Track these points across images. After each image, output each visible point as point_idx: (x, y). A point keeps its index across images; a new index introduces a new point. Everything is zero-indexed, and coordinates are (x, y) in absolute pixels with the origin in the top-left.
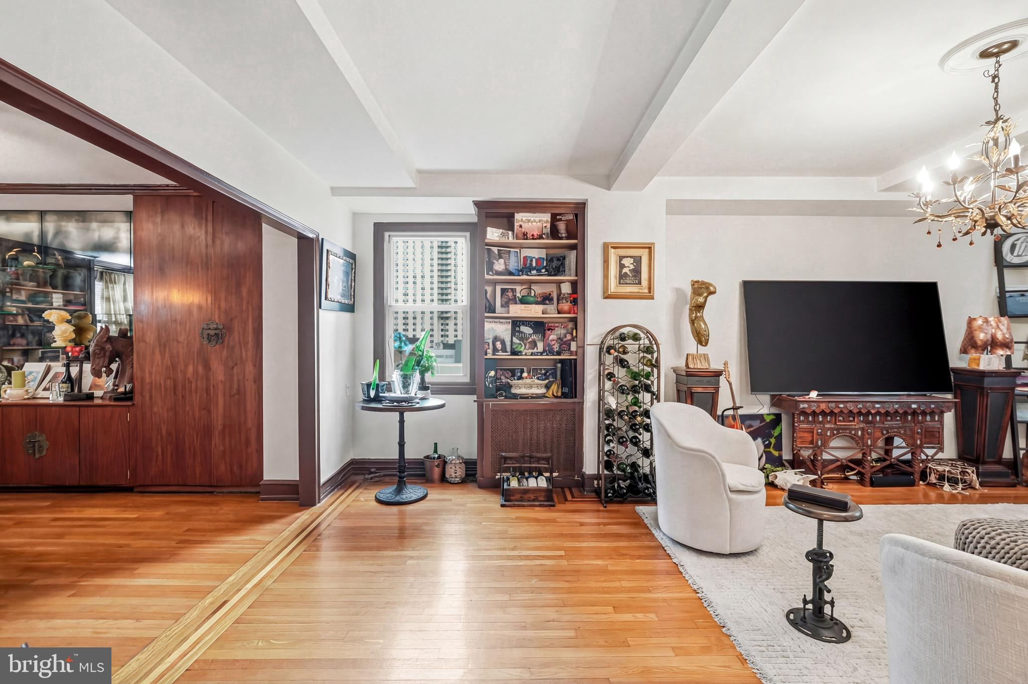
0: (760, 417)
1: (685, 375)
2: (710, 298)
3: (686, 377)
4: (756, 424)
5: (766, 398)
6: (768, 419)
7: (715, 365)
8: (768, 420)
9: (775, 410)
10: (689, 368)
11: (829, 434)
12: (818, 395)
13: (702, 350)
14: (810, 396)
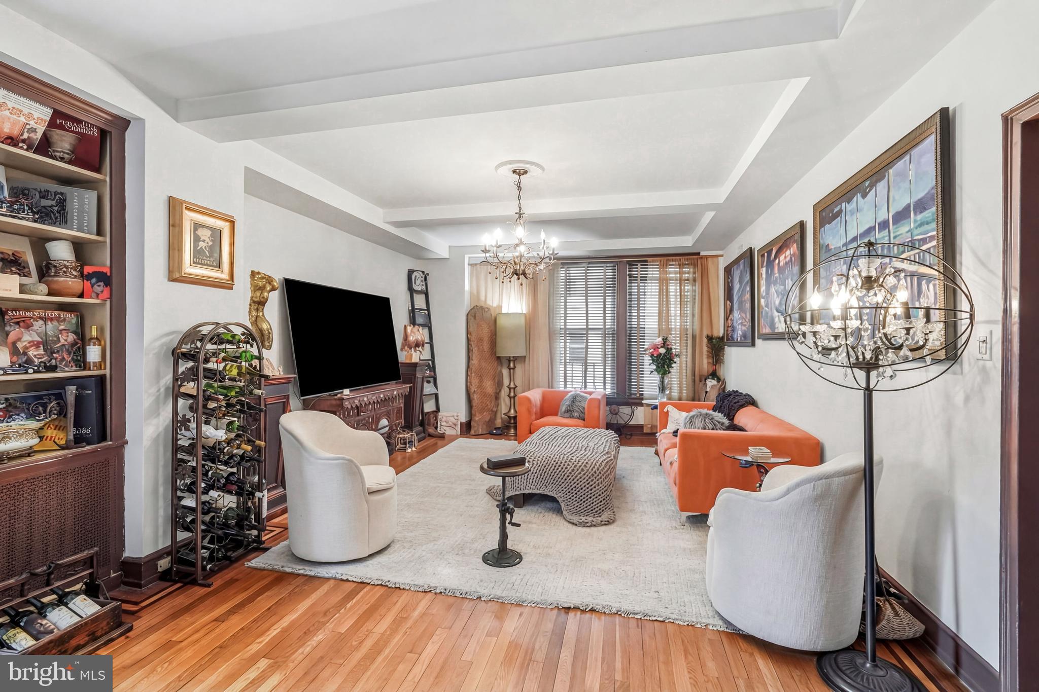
12: (349, 391)
14: (345, 393)
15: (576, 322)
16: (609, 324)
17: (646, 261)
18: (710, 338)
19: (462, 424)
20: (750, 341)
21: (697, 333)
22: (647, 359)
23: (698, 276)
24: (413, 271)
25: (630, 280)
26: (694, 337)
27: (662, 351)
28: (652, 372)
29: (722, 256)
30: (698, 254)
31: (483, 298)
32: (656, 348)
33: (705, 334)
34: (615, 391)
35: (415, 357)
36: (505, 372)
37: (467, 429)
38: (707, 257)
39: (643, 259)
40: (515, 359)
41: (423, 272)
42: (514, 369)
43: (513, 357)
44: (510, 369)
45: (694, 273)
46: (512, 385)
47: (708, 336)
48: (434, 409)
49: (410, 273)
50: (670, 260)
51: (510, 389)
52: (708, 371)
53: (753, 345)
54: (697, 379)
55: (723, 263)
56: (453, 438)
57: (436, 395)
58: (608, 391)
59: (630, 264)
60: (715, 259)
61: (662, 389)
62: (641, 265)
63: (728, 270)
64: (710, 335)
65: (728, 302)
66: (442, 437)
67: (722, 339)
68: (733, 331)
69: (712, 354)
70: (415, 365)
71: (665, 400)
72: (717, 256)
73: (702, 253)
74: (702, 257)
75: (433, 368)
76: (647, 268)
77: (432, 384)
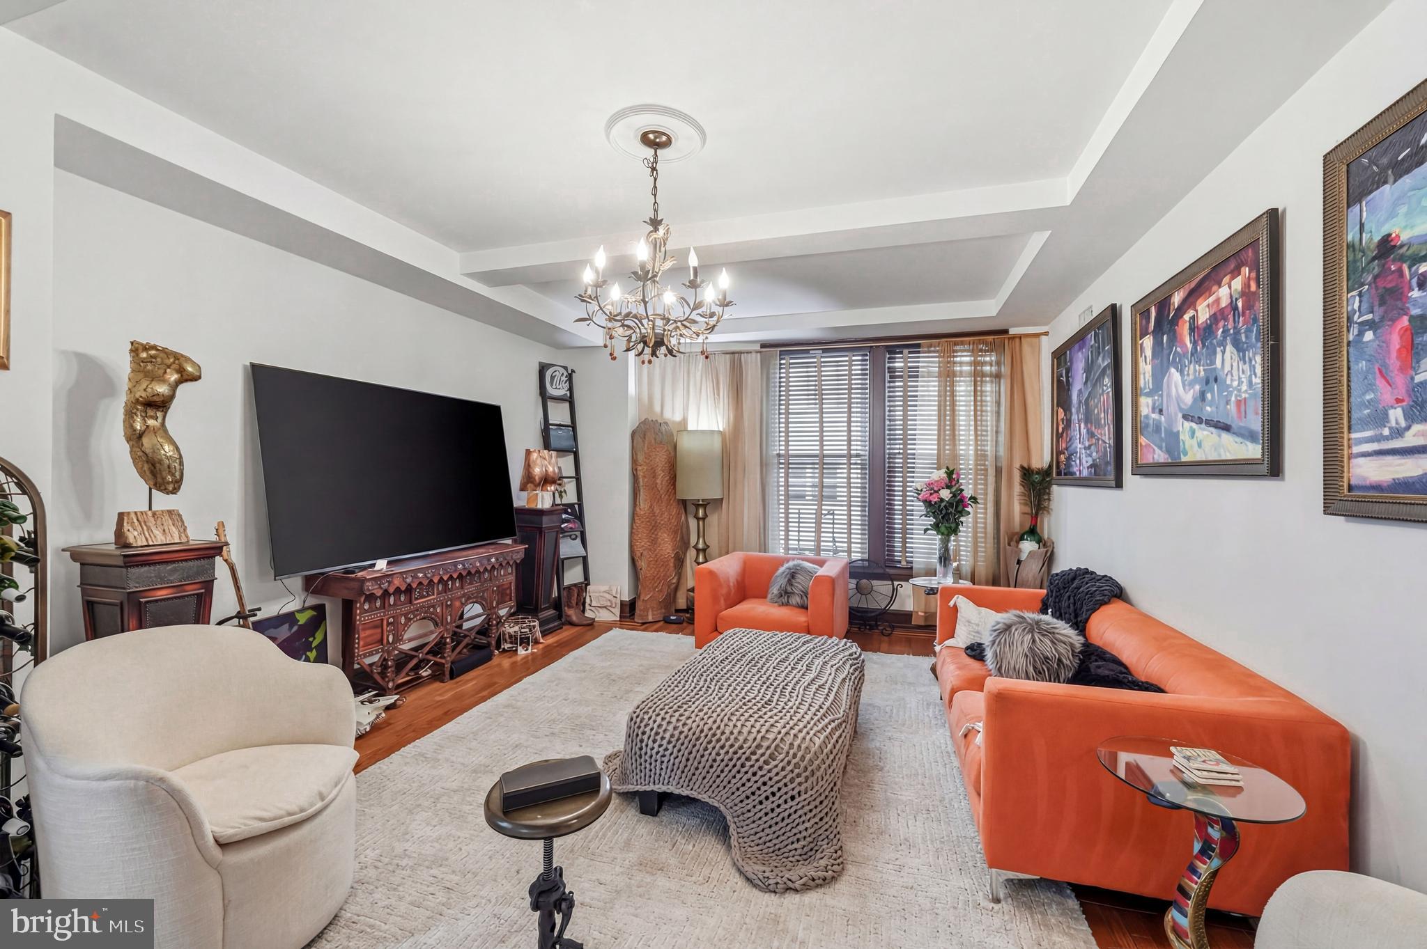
0: (289, 618)
1: (123, 565)
2: (183, 389)
3: (124, 570)
4: (284, 632)
5: (296, 582)
6: (302, 619)
7: (200, 534)
8: (302, 622)
9: (312, 601)
10: (128, 546)
11: (403, 621)
12: (389, 563)
13: (163, 501)
14: (377, 568)
15: (803, 445)
16: (857, 447)
17: (919, 346)
18: (1027, 472)
19: (622, 602)
20: (1112, 477)
21: (1004, 464)
22: (919, 507)
23: (1005, 370)
24: (548, 366)
25: (891, 377)
26: (998, 471)
27: (945, 494)
28: (927, 529)
29: (1046, 334)
30: (1006, 332)
31: (657, 408)
32: (933, 488)
33: (1017, 465)
34: (866, 556)
35: (544, 500)
36: (693, 523)
37: (629, 613)
38: (1020, 337)
39: (911, 342)
40: (706, 504)
41: (566, 368)
42: (704, 519)
43: (703, 500)
44: (698, 519)
45: (998, 363)
46: (701, 546)
47: (1022, 467)
48: (581, 579)
49: (543, 369)
50: (956, 344)
51: (698, 550)
52: (1022, 525)
53: (1119, 484)
54: (1004, 539)
55: (1048, 346)
56: (608, 627)
57: (585, 559)
58: (856, 556)
59: (892, 351)
60: (1035, 340)
61: (945, 559)
62: (910, 353)
63: (1060, 356)
64: (1026, 465)
65: (1061, 410)
66: (591, 624)
67: (1046, 473)
68: (1069, 459)
69: (1029, 497)
70: (541, 513)
71: (949, 581)
72: (1037, 335)
73: (1013, 331)
74: (1013, 338)
75: (580, 517)
76: (918, 357)
77: (578, 541)
